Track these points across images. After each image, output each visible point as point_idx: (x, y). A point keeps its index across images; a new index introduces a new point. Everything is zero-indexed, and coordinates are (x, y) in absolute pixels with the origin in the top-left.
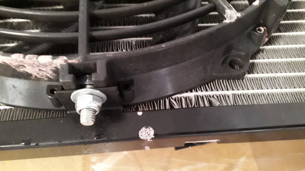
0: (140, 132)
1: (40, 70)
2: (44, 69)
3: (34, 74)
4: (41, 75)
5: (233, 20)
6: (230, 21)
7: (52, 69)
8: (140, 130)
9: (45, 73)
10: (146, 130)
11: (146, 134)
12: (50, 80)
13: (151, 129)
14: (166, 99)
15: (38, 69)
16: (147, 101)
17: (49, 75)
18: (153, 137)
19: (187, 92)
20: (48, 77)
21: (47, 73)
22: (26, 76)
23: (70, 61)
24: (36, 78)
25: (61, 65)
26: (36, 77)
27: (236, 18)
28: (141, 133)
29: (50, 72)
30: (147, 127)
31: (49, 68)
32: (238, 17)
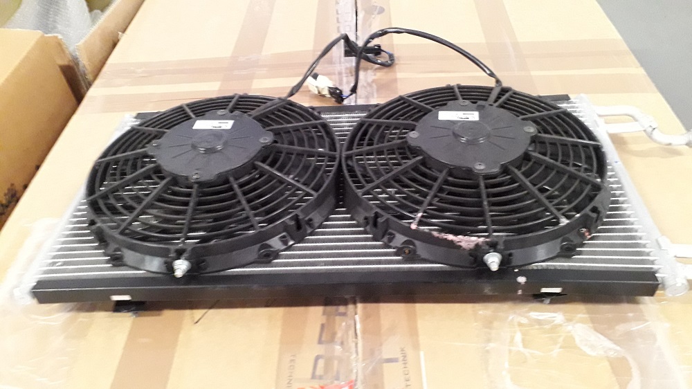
0: (517, 278)
6: (563, 224)
9: (470, 247)
13: (524, 277)
18: (525, 281)
23: (486, 240)
27: (566, 223)
29: (473, 246)
30: (521, 276)
31: (474, 243)
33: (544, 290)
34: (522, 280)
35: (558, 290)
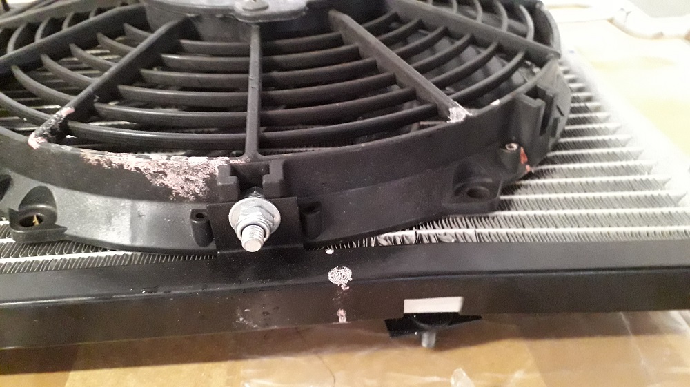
0: (329, 274)
1: (187, 180)
2: (193, 178)
3: (176, 188)
4: (186, 190)
5: (461, 119)
6: (457, 121)
7: (206, 176)
8: (330, 270)
9: (193, 187)
10: (340, 270)
11: (340, 275)
12: (198, 199)
13: (348, 269)
14: (372, 238)
15: (183, 178)
16: (340, 239)
17: (197, 191)
18: (351, 279)
19: (404, 230)
20: (196, 195)
21: (196, 186)
22: (164, 195)
23: (233, 162)
24: (177, 198)
25: (219, 167)
26: (177, 194)
27: (464, 116)
28: (332, 274)
29: (201, 184)
30: (340, 267)
31: (201, 175)
32: (467, 116)
33: (413, 306)
34: (340, 276)
35: (452, 305)
